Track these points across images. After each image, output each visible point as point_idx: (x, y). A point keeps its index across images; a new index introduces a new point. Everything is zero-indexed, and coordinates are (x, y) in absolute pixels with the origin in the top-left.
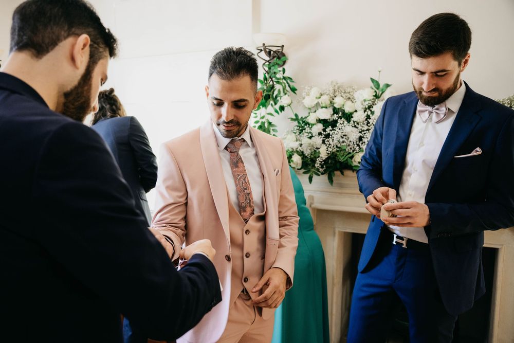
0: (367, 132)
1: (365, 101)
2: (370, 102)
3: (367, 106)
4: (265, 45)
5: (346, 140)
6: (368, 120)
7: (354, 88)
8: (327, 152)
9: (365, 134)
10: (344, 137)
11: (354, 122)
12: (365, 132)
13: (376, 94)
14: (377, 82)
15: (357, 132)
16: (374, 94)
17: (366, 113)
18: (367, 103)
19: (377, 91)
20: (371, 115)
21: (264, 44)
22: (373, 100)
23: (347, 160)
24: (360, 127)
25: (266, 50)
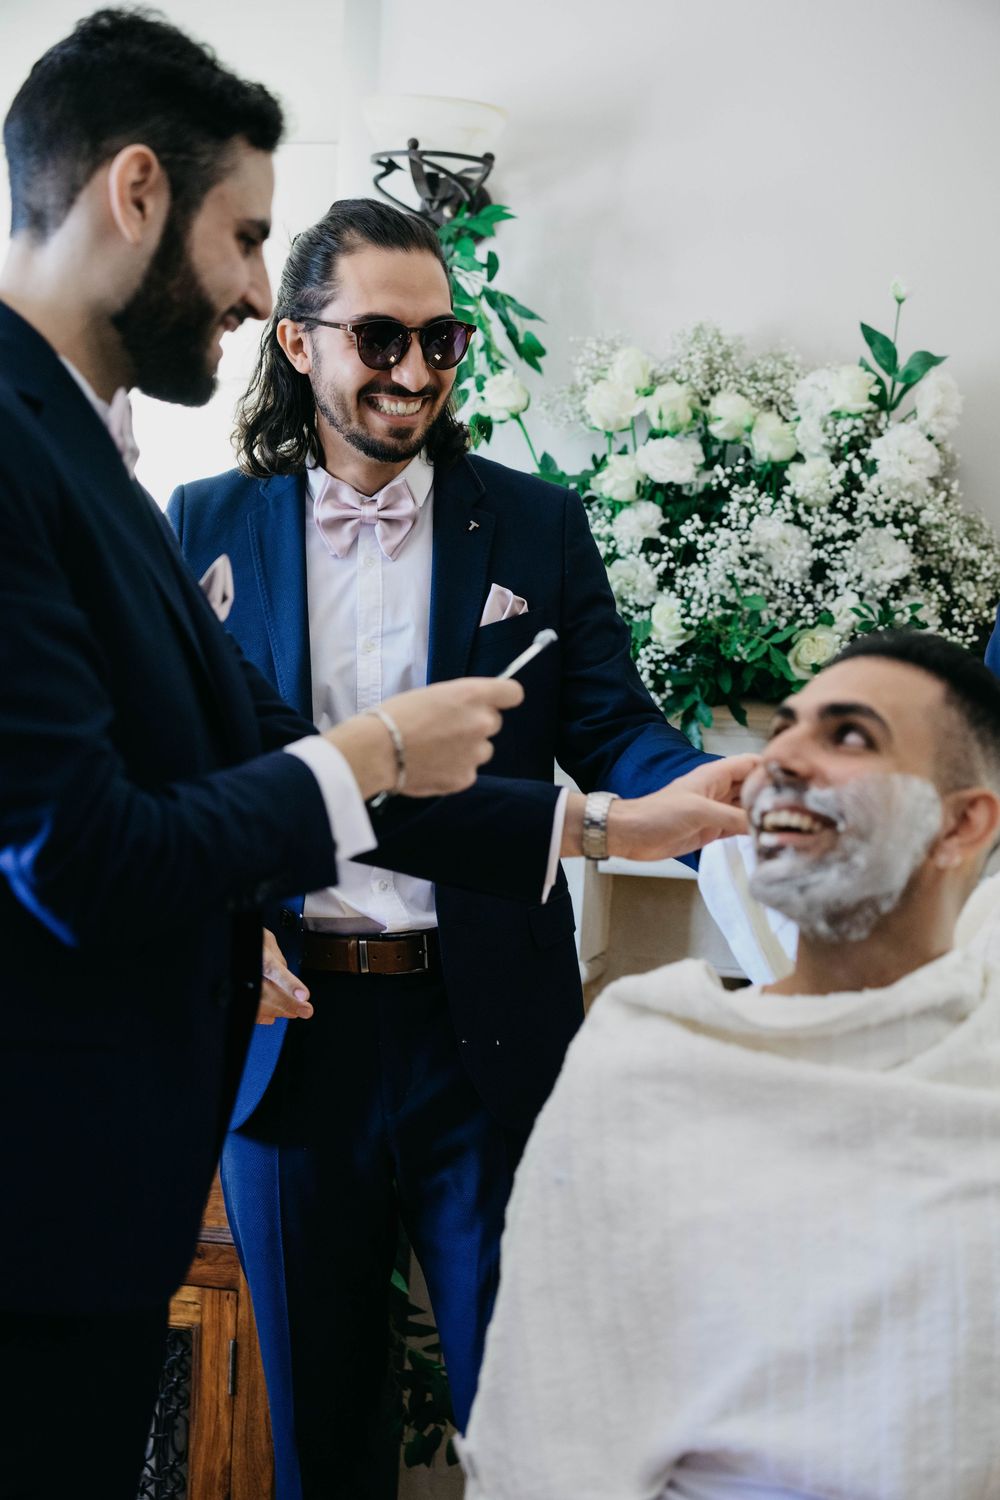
0: (849, 543)
1: (836, 415)
2: (859, 423)
3: (846, 439)
4: (421, 147)
5: (759, 576)
6: (854, 494)
7: (788, 359)
8: (688, 620)
9: (837, 551)
10: (754, 563)
11: (794, 501)
12: (839, 544)
13: (883, 391)
14: (886, 341)
15: (807, 546)
16: (876, 391)
17: (844, 466)
18: (845, 425)
19: (888, 380)
20: (863, 477)
21: (414, 144)
22: (869, 417)
23: (767, 656)
24: (818, 526)
25: (421, 168)
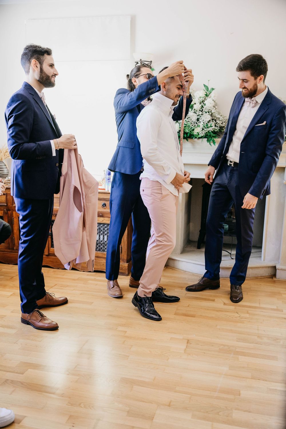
0: (202, 115)
1: (200, 97)
2: (203, 98)
3: (201, 101)
4: (142, 60)
5: (190, 120)
6: (202, 108)
7: (194, 90)
8: (180, 127)
9: (200, 117)
10: (189, 119)
11: (194, 110)
12: (201, 116)
13: (207, 94)
14: (207, 87)
15: (196, 116)
16: (206, 94)
17: (201, 104)
18: (201, 99)
19: (207, 92)
20: (204, 106)
21: (141, 60)
22: (205, 98)
23: (191, 131)
24: (198, 113)
25: (142, 63)
